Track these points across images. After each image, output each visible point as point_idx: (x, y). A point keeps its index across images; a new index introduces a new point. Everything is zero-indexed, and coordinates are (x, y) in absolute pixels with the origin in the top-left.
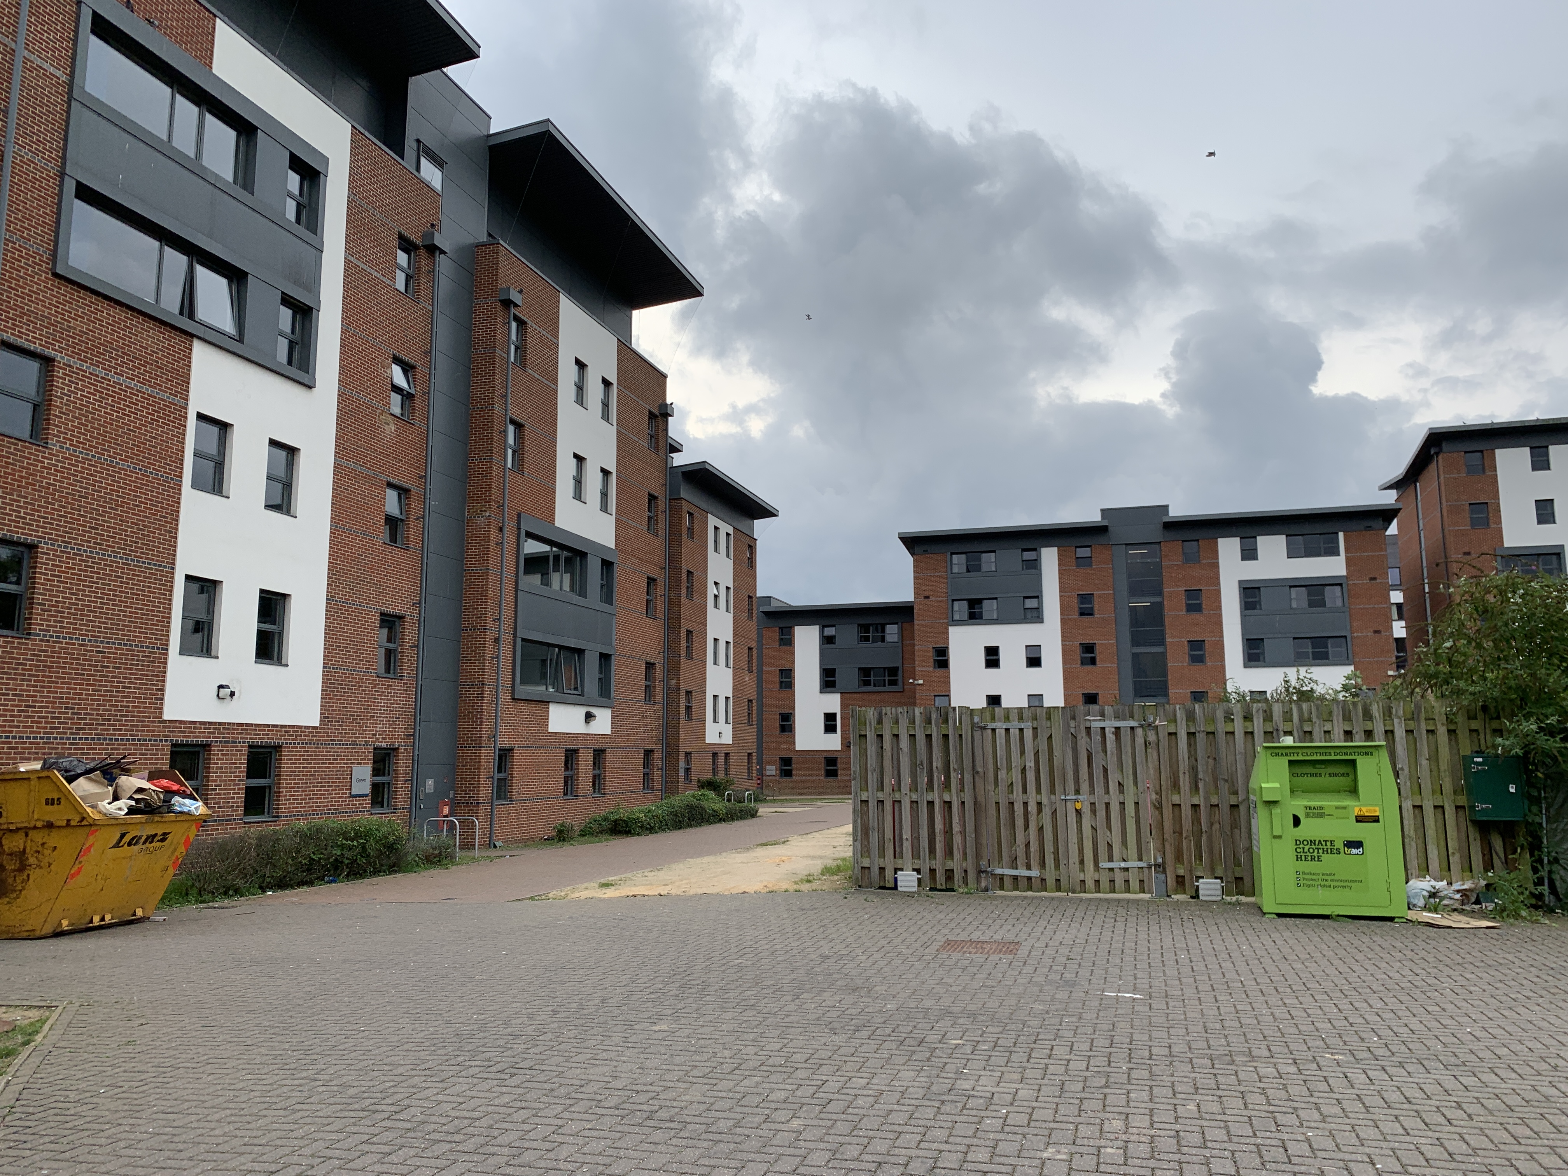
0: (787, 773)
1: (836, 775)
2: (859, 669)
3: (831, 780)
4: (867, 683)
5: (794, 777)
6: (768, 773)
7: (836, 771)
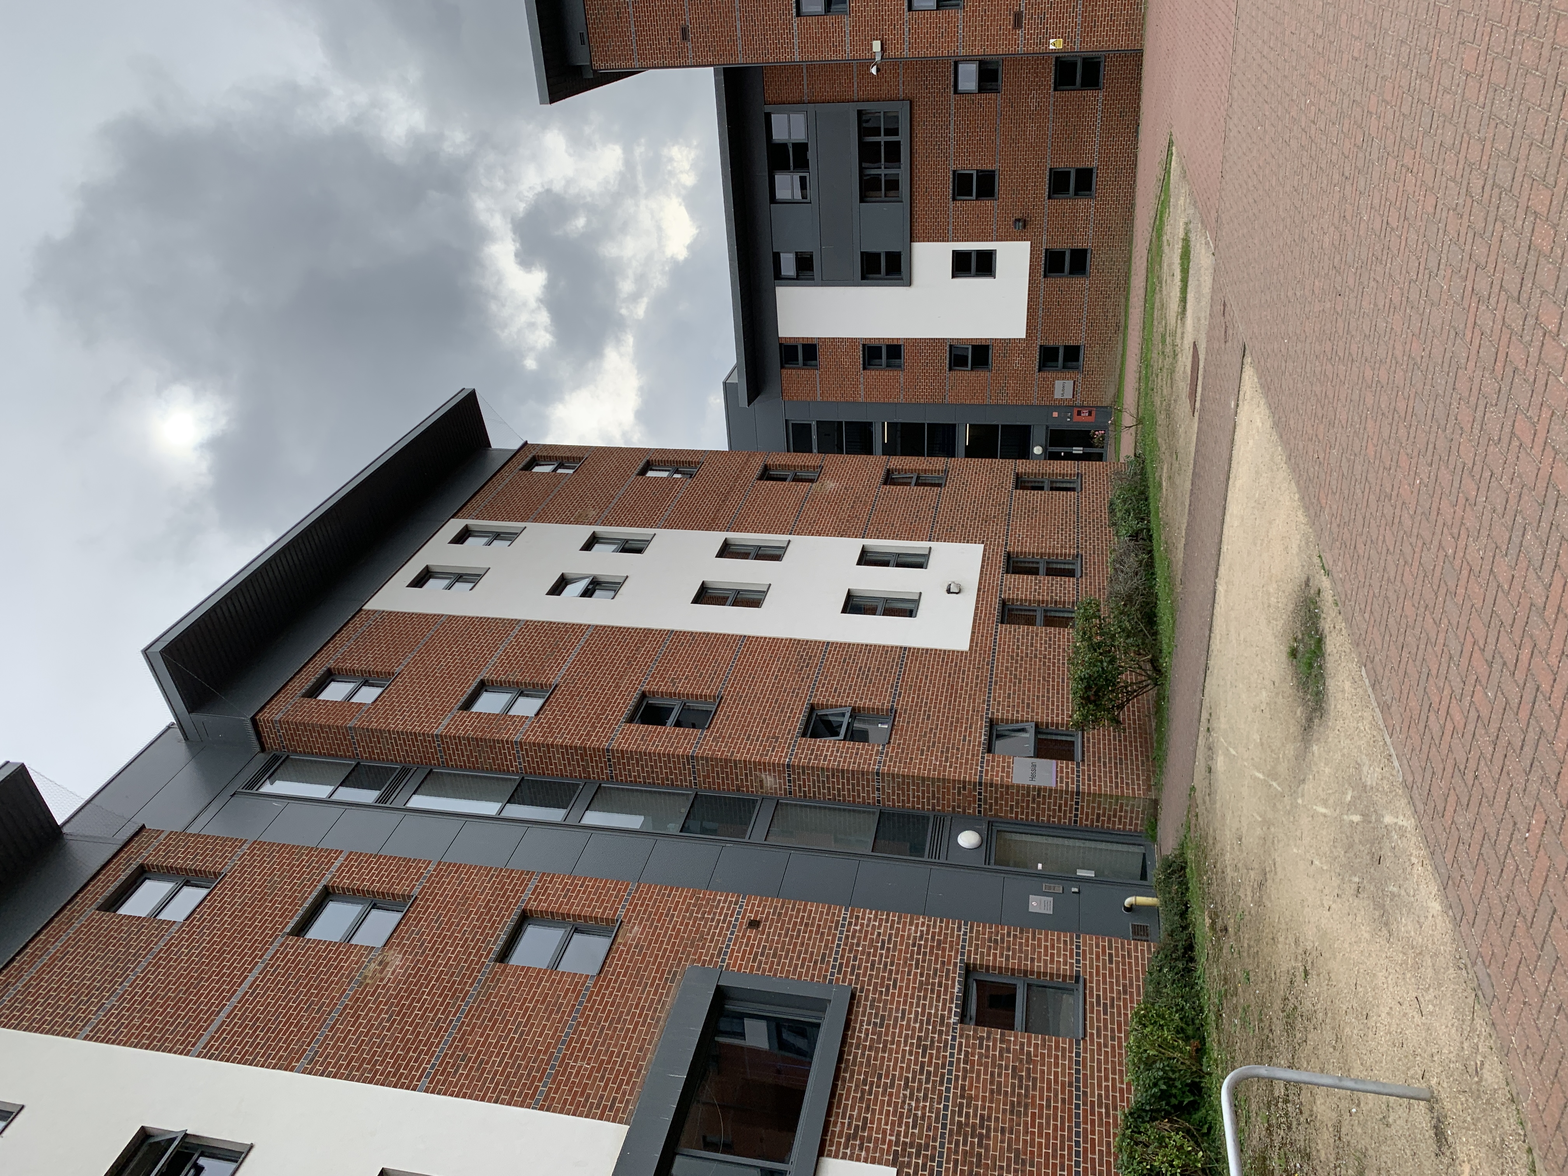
0: (1073, 354)
1: (1084, 252)
2: (862, 200)
3: (1093, 263)
4: (893, 185)
5: (1081, 342)
6: (1069, 395)
7: (1074, 252)
